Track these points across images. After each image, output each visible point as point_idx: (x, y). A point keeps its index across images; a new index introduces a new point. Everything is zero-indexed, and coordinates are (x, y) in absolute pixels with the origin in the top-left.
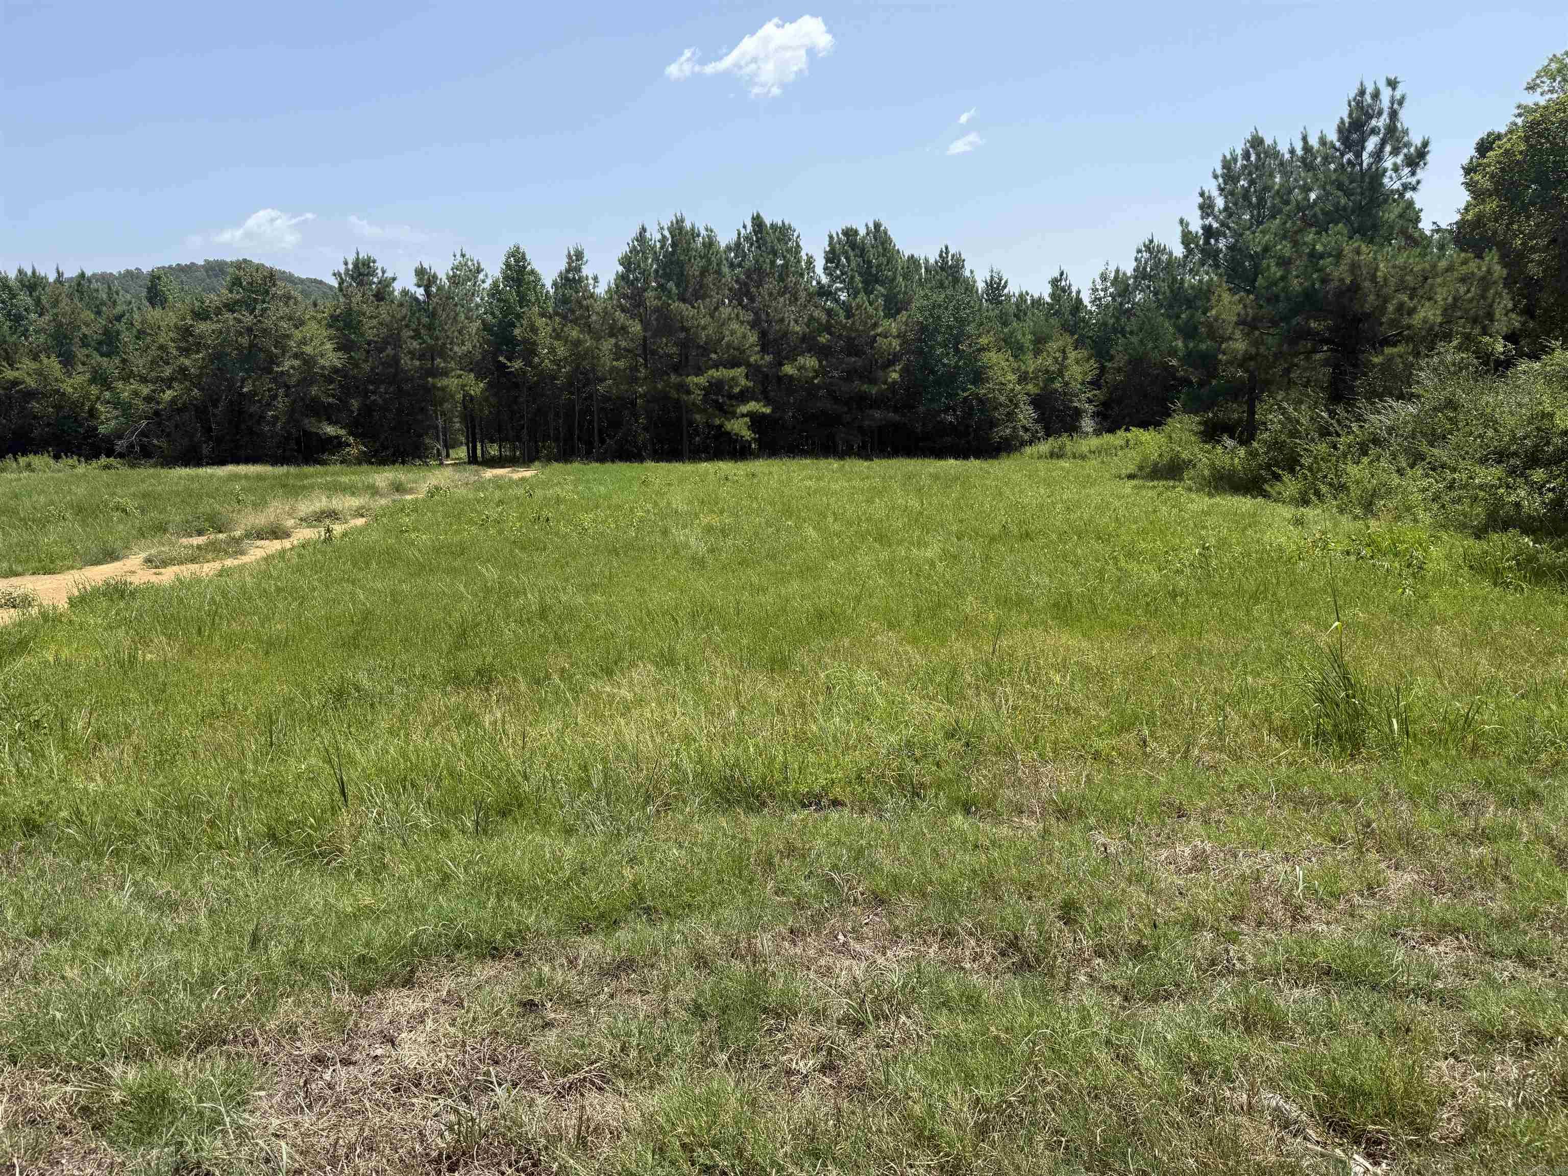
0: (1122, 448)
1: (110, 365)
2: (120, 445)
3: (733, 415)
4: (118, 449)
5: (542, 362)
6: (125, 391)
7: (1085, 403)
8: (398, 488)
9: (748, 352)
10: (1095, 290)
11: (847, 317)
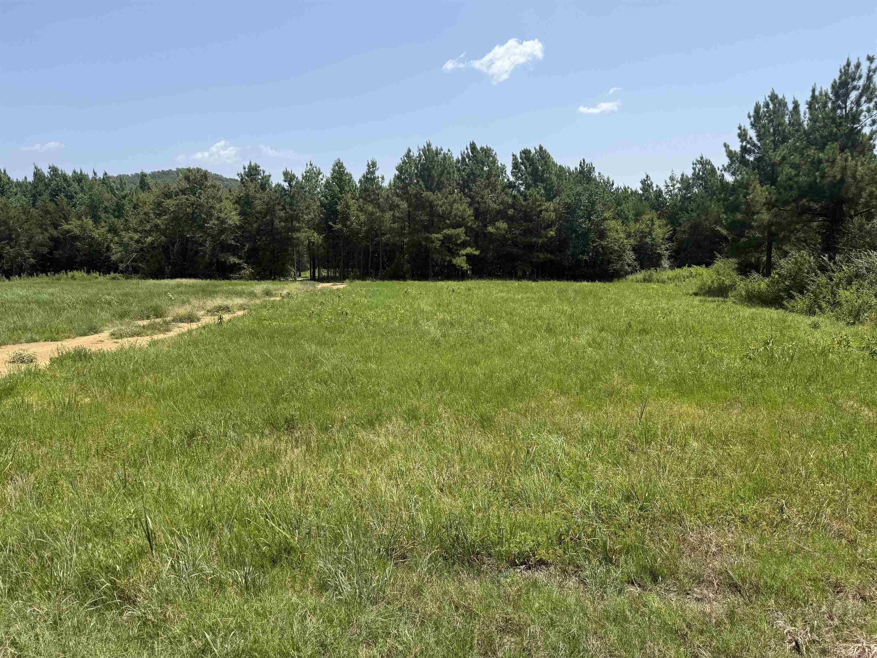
0: (688, 277)
1: (119, 223)
2: (122, 266)
3: (458, 255)
4: (120, 268)
5: (352, 224)
6: (126, 236)
7: (664, 250)
8: (268, 293)
9: (467, 220)
10: (667, 186)
11: (525, 200)
